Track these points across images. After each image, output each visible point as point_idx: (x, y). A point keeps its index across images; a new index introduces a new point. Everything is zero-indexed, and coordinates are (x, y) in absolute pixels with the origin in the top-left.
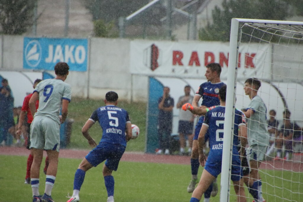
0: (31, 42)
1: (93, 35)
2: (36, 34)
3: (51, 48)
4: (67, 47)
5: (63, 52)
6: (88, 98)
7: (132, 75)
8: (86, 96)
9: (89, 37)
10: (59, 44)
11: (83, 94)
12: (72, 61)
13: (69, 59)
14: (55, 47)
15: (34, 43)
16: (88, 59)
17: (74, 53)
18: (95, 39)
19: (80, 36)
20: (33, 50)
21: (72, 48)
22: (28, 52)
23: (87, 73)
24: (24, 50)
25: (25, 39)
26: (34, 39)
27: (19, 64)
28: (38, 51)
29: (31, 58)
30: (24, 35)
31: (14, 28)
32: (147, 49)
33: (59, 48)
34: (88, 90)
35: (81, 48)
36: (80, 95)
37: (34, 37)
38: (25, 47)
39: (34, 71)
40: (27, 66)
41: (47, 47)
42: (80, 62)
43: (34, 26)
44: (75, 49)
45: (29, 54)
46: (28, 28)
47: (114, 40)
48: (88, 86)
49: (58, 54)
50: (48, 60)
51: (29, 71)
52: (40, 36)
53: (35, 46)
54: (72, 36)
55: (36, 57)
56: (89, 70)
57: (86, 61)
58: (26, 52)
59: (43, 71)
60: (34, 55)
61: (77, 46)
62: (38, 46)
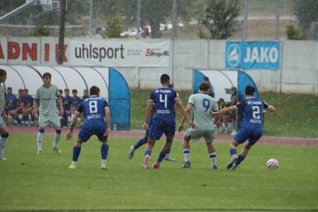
0: (231, 45)
3: (249, 49)
4: (262, 49)
5: (259, 53)
6: (281, 92)
8: (278, 90)
10: (256, 46)
11: (276, 88)
12: (267, 61)
13: (264, 59)
14: (252, 49)
15: (235, 46)
16: (280, 58)
17: (268, 53)
20: (234, 52)
21: (267, 50)
22: (229, 53)
23: (279, 71)
25: (227, 43)
26: (235, 43)
28: (238, 52)
29: (232, 59)
33: (255, 49)
34: (281, 86)
35: (274, 49)
36: (274, 90)
38: (226, 50)
40: (228, 65)
41: (246, 49)
42: (273, 61)
44: (269, 50)
45: (230, 56)
47: (303, 42)
48: (281, 82)
49: (255, 55)
50: (246, 60)
53: (236, 48)
55: (236, 58)
56: (281, 68)
57: (278, 59)
58: (228, 54)
59: (238, 70)
60: (235, 56)
61: (271, 47)
62: (237, 49)
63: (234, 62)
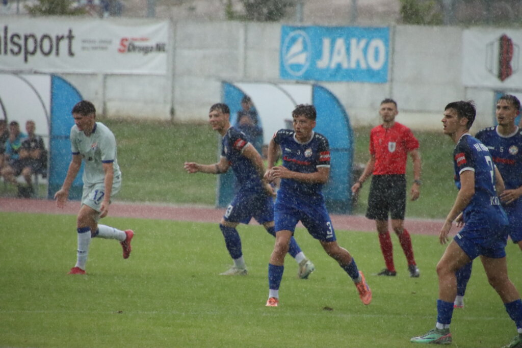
0: (292, 34)
1: (398, 21)
2: (301, 20)
3: (327, 42)
4: (354, 41)
5: (348, 50)
7: (466, 88)
9: (393, 23)
10: (341, 36)
12: (363, 66)
13: (358, 63)
14: (333, 43)
15: (298, 35)
16: (390, 61)
17: (365, 51)
18: (401, 28)
19: (377, 22)
20: (297, 47)
21: (363, 43)
22: (288, 48)
23: (387, 85)
24: (282, 46)
25: (283, 28)
27: (273, 71)
28: (305, 48)
29: (293, 61)
30: (283, 22)
31: (265, 11)
32: (492, 44)
33: (340, 43)
35: (378, 43)
37: (299, 24)
38: (283, 42)
39: (297, 82)
40: (286, 74)
41: (321, 42)
42: (376, 66)
43: (298, 7)
44: (367, 45)
45: (290, 54)
46: (288, 9)
47: (436, 29)
49: (339, 53)
50: (322, 64)
51: (288, 83)
52: (308, 23)
53: (300, 40)
54: (363, 22)
55: (302, 59)
56: (392, 80)
57: (386, 64)
58: (284, 50)
59: (312, 82)
60: (298, 55)
61: (372, 38)
62: (304, 41)
63: (298, 67)
